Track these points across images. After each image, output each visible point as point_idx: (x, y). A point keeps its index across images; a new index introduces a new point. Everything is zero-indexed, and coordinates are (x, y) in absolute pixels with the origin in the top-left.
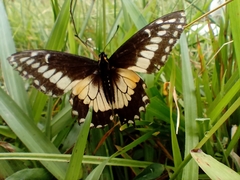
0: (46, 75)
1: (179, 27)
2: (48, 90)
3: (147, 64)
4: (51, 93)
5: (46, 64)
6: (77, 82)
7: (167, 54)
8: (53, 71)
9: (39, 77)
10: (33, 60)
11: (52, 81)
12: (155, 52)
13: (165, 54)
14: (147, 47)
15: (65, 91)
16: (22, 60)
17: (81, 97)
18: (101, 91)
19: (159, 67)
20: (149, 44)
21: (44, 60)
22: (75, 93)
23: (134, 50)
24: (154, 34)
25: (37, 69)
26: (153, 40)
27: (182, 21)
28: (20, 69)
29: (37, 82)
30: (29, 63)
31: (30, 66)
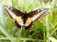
0: (10, 13)
1: (47, 13)
2: (9, 17)
3: (35, 19)
4: (10, 18)
5: (11, 10)
6: (17, 17)
7: (40, 19)
8: (12, 12)
9: (8, 13)
10: (8, 8)
11: (11, 15)
12: (38, 17)
13: (40, 18)
14: (37, 15)
15: (14, 18)
16: (5, 8)
17: (17, 21)
18: (23, 21)
19: (37, 21)
20: (37, 14)
21: (11, 9)
22: (16, 19)
23: (33, 14)
24: (40, 12)
25: (8, 11)
26: (39, 14)
27: (48, 12)
28: (4, 10)
29: (7, 14)
30: (7, 9)
31: (7, 10)
